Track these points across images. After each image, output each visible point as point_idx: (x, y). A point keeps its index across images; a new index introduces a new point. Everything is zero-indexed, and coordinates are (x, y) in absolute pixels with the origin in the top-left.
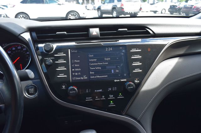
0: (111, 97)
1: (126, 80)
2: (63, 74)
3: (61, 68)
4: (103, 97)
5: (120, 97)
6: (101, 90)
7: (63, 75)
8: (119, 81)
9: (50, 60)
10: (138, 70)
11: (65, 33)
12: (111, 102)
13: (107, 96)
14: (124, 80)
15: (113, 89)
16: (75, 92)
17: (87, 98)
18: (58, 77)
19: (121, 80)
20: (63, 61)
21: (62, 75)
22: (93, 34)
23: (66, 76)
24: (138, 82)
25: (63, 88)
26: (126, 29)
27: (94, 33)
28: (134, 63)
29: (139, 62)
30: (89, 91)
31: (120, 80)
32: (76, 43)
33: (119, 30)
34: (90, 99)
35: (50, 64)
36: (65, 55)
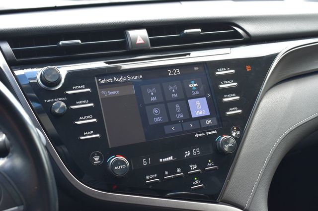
0: (194, 168)
1: (216, 132)
2: (92, 132)
3: (85, 119)
4: (179, 170)
5: (209, 166)
6: (171, 158)
7: (92, 134)
8: (204, 134)
9: (59, 104)
10: (235, 110)
11: (79, 43)
12: (196, 179)
13: (185, 169)
14: (213, 132)
15: (195, 154)
16: (124, 166)
17: (148, 177)
18: (82, 138)
19: (207, 133)
20: (86, 103)
21: (89, 135)
22: (138, 42)
23: (98, 135)
24: (239, 133)
26: (199, 30)
27: (140, 41)
28: (225, 96)
29: (234, 95)
30: (148, 162)
31: (206, 134)
32: (106, 63)
33: (186, 31)
34: (154, 178)
35: (62, 111)
36: (89, 90)
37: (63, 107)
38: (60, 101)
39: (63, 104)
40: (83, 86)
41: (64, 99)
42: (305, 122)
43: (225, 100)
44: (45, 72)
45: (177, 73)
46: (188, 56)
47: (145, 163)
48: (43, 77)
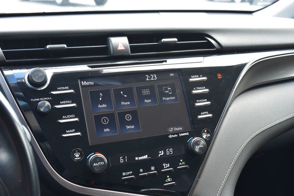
0: (166, 166)
1: (188, 134)
2: (74, 130)
3: (68, 118)
4: (153, 168)
5: (181, 165)
6: (146, 157)
7: (74, 132)
8: (177, 136)
9: (44, 103)
10: (206, 114)
11: (64, 47)
12: (168, 177)
13: (159, 168)
14: (186, 134)
15: (168, 153)
16: (102, 163)
17: (124, 174)
18: (64, 135)
19: (180, 135)
20: (69, 103)
21: (71, 133)
22: (119, 48)
23: (79, 134)
24: (209, 135)
25: (76, 157)
26: (176, 39)
28: (197, 101)
29: (206, 100)
30: (124, 160)
31: (178, 135)
32: (89, 67)
33: (163, 40)
34: (130, 175)
35: (47, 110)
36: (72, 91)
37: (48, 106)
38: (45, 100)
39: (47, 103)
40: (67, 88)
41: (49, 98)
42: (269, 127)
43: (197, 104)
44: (33, 73)
45: (154, 78)
46: (164, 63)
47: (122, 161)
48: (30, 78)
